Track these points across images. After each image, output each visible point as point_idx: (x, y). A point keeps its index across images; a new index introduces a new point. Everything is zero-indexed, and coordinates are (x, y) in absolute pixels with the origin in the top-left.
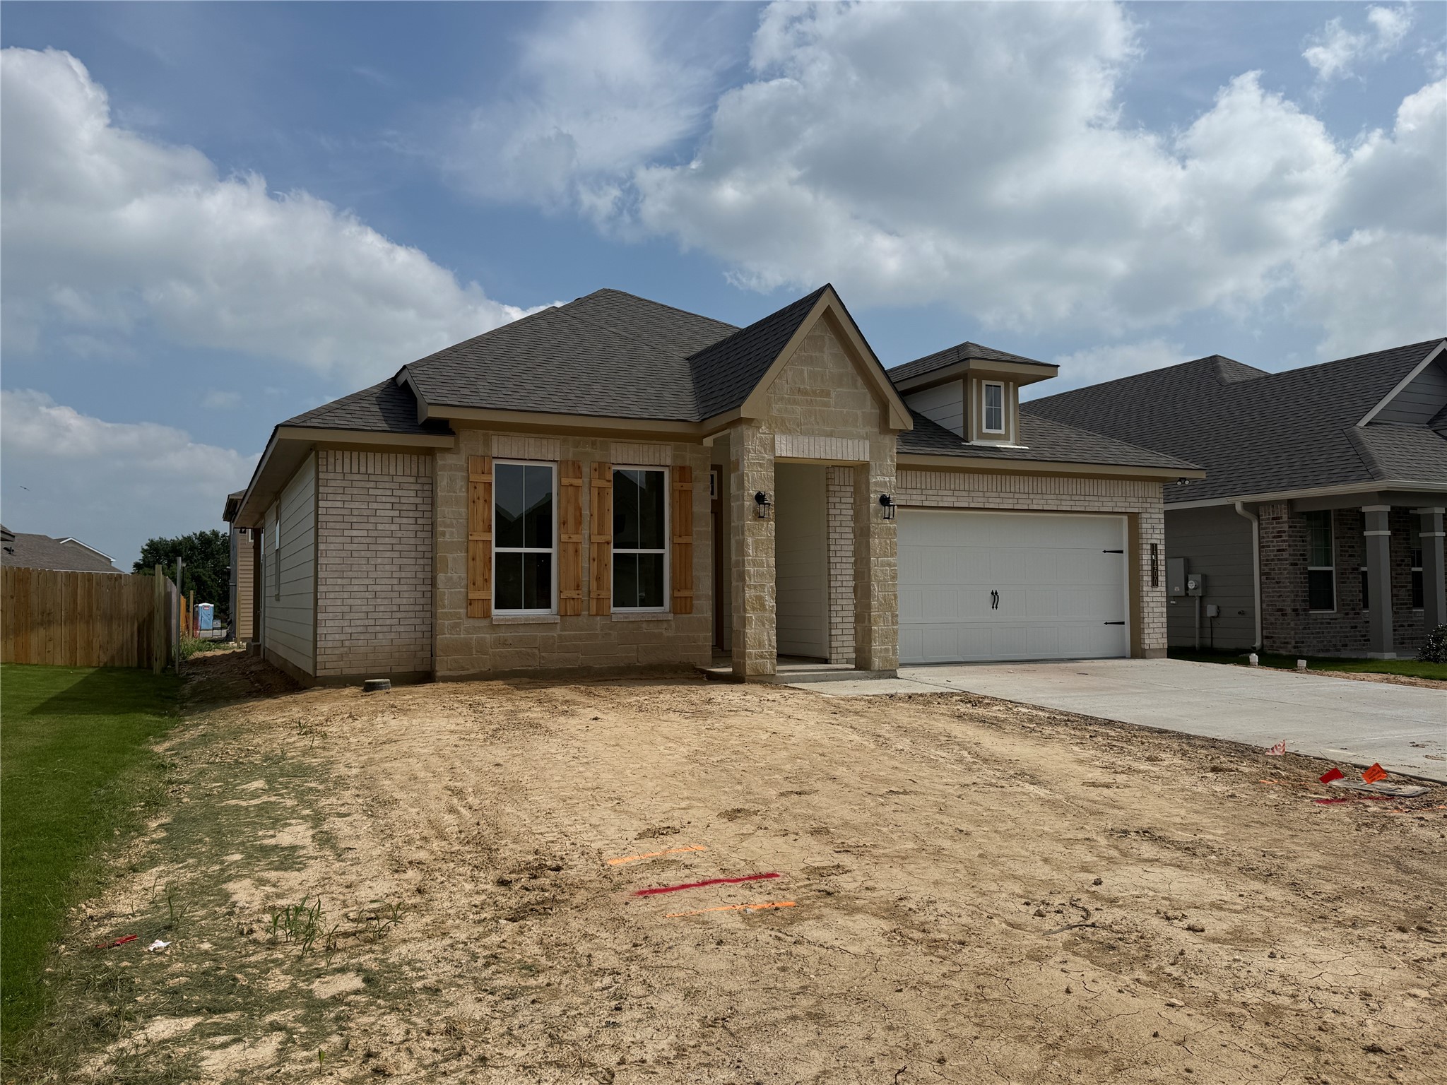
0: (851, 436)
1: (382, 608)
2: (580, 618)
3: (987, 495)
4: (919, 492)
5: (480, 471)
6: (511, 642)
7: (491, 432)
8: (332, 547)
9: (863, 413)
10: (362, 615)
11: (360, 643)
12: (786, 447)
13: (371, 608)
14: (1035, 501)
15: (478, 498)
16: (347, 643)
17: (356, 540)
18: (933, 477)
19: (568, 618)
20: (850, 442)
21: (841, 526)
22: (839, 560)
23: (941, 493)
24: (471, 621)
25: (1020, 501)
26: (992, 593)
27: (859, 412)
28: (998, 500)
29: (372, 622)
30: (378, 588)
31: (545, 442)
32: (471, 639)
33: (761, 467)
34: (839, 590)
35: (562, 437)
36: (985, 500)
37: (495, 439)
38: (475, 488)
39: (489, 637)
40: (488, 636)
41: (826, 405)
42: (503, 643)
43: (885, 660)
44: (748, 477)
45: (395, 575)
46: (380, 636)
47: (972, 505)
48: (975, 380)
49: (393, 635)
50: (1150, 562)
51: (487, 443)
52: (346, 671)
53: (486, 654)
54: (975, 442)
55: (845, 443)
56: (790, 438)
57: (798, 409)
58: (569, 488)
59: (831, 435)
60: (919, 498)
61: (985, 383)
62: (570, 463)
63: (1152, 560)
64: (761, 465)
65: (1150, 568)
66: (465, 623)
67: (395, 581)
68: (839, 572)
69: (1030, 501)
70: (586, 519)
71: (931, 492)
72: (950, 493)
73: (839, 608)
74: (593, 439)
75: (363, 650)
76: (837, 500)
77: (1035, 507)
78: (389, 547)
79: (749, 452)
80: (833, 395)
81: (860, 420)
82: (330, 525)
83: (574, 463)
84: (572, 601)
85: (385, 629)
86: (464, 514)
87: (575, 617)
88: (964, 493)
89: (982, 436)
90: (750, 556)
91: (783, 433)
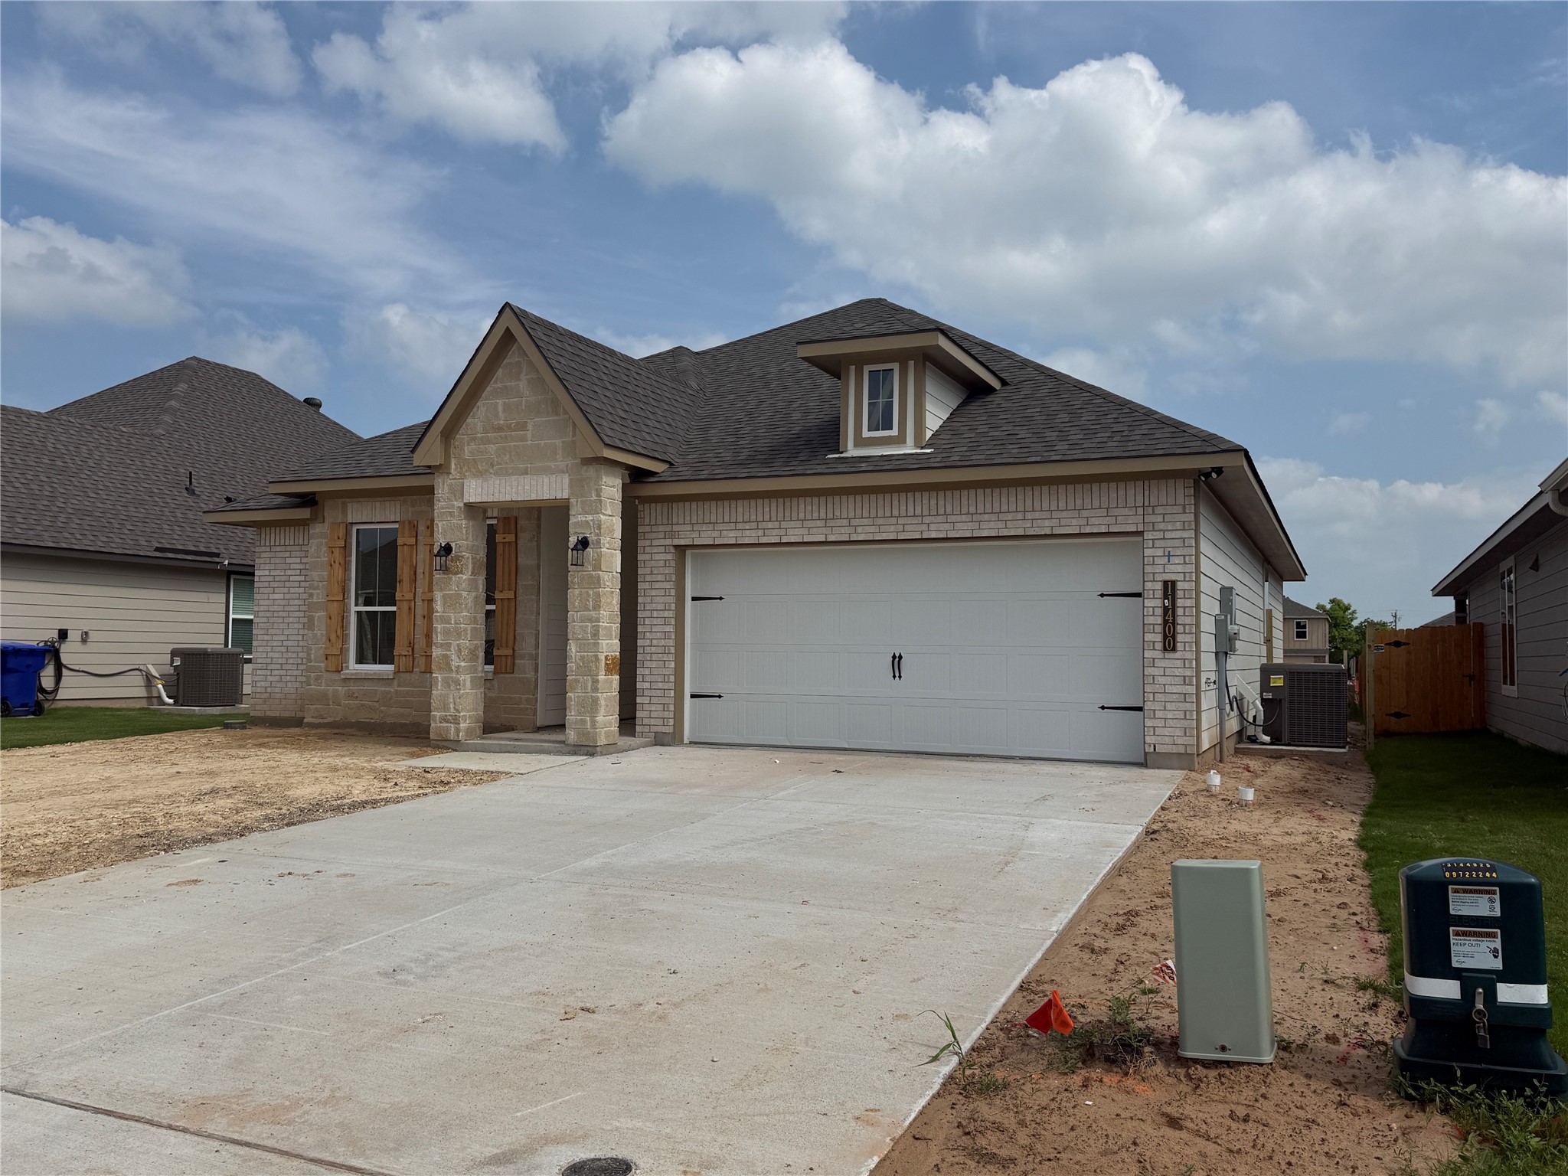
0: (546, 471)
1: (291, 661)
2: (413, 675)
3: (854, 522)
4: (754, 525)
5: (336, 538)
6: (356, 695)
7: (348, 500)
8: (262, 608)
9: (562, 442)
10: (279, 666)
11: (277, 690)
12: (476, 491)
13: (284, 661)
14: (932, 527)
15: (335, 562)
16: (269, 690)
17: (277, 602)
18: (774, 505)
19: (401, 675)
20: (546, 480)
21: (652, 574)
22: (648, 614)
23: (784, 525)
24: (329, 674)
25: (907, 528)
26: (894, 657)
27: (558, 442)
28: (872, 529)
29: (284, 673)
30: (290, 643)
31: (387, 504)
32: (328, 690)
33: (451, 516)
34: (648, 650)
35: (402, 498)
36: (852, 530)
37: (349, 506)
38: (333, 552)
39: (341, 690)
40: (340, 688)
41: (523, 439)
42: (351, 695)
43: (582, 733)
44: (438, 527)
45: (301, 632)
46: (289, 685)
47: (831, 538)
48: (853, 368)
49: (298, 685)
50: (1159, 611)
51: (345, 512)
52: (269, 713)
53: (339, 705)
54: (852, 452)
55: (540, 481)
56: (480, 481)
57: (492, 448)
58: (405, 547)
59: (525, 472)
60: (753, 533)
61: (867, 369)
62: (407, 523)
63: (1165, 609)
64: (451, 514)
65: (1159, 620)
66: (325, 676)
67: (300, 638)
68: (648, 628)
69: (924, 527)
70: (420, 576)
71: (770, 525)
72: (799, 524)
73: (647, 672)
74: (428, 496)
75: (278, 696)
76: (648, 543)
77: (934, 535)
78: (297, 608)
79: (439, 501)
80: (530, 427)
81: (560, 452)
82: (262, 590)
83: (410, 522)
84: (404, 657)
85: (293, 679)
86: (326, 577)
87: (407, 674)
88: (819, 523)
89: (860, 442)
90: (437, 612)
91: (475, 476)
